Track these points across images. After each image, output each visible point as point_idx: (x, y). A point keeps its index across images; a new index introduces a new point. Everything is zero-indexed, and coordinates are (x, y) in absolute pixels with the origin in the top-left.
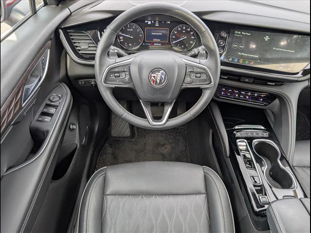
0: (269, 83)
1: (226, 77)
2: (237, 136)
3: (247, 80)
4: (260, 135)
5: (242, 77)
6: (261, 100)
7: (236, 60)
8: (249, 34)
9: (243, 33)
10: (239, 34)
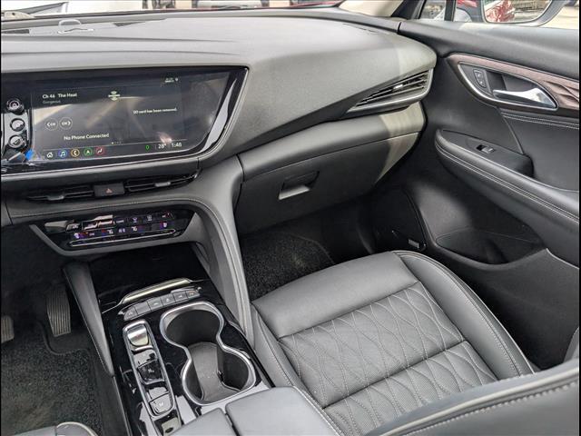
0: (158, 185)
1: (62, 197)
2: (126, 318)
3: (109, 191)
4: (181, 298)
5: (96, 187)
6: (165, 225)
7: (63, 153)
8: (75, 95)
9: (60, 95)
10: (52, 99)
